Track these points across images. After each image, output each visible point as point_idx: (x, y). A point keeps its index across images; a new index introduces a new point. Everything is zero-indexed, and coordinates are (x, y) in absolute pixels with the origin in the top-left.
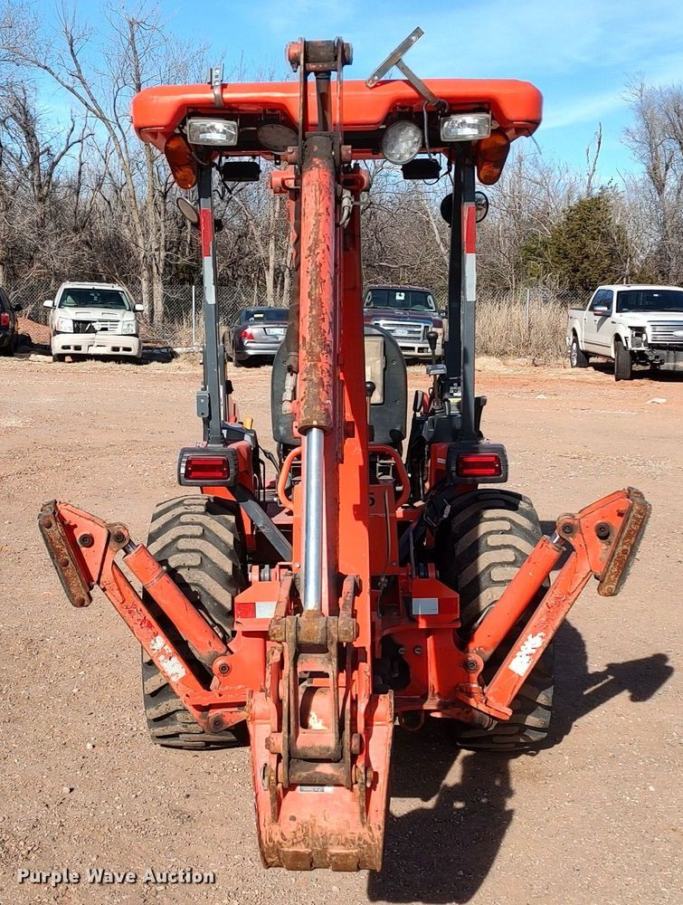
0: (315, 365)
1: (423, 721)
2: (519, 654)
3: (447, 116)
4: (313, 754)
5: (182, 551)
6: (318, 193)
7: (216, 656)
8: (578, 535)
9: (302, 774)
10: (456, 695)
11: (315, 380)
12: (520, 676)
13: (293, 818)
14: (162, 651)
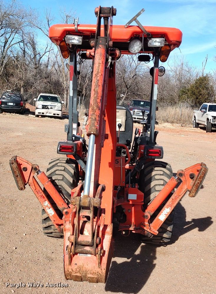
0: (94, 113)
1: (129, 233)
2: (162, 214)
3: (150, 38)
4: (83, 243)
5: (57, 175)
6: (100, 56)
7: (64, 209)
8: (184, 177)
9: (79, 250)
10: (140, 226)
11: (94, 118)
12: (162, 221)
13: (76, 264)
14: (47, 206)
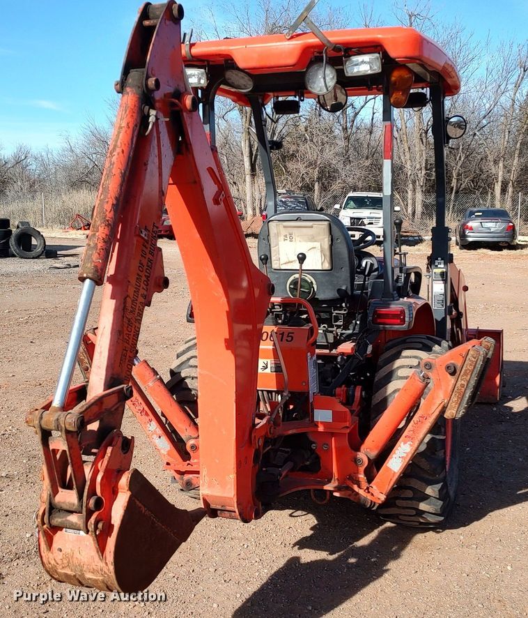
0: (95, 234)
2: (394, 456)
4: (65, 507)
6: (124, 113)
7: (190, 438)
8: (434, 371)
9: (57, 521)
12: (395, 472)
13: (60, 550)
14: (155, 432)
